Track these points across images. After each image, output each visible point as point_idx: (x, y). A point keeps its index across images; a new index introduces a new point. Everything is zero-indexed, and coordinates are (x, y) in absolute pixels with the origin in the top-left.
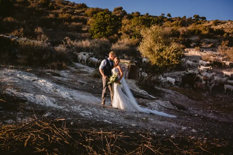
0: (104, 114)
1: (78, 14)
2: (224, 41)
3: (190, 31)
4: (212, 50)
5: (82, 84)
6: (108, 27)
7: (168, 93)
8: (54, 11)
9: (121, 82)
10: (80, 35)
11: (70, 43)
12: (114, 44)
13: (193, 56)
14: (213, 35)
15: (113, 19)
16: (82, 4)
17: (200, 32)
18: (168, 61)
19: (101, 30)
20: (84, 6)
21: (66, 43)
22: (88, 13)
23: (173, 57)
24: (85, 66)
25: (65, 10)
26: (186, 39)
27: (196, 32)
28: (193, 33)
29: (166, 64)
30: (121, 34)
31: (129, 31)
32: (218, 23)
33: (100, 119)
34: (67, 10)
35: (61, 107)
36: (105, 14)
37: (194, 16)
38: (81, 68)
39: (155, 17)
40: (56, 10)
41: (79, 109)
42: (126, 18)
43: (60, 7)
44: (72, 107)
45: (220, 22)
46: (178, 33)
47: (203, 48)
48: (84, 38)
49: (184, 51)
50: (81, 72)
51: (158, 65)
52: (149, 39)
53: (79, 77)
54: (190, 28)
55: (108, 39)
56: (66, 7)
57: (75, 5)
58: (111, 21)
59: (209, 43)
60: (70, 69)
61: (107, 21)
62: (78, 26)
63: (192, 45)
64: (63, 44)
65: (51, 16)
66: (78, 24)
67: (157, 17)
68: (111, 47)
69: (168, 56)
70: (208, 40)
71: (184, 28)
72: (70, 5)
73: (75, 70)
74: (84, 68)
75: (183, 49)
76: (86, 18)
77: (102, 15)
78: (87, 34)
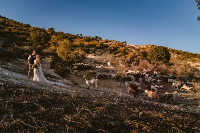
0: (28, 83)
1: (24, 30)
2: (108, 51)
3: (90, 44)
4: (101, 56)
5: (20, 70)
6: (42, 39)
7: (73, 77)
8: (9, 27)
9: (38, 67)
10: (24, 43)
11: (16, 47)
12: (44, 49)
13: (90, 58)
14: (102, 48)
15: (45, 35)
16: (27, 24)
17: (95, 45)
18: (72, 59)
19: (37, 41)
20: (28, 26)
21: (13, 47)
22: (31, 30)
23: (75, 57)
24: (24, 61)
25: (16, 27)
26: (87, 49)
27: (94, 45)
28: (92, 46)
29: (71, 61)
30: (50, 44)
31: (55, 42)
32: (108, 41)
33: (25, 85)
34: (17, 27)
35: (3, 79)
36: (41, 31)
37: (95, 37)
38: (22, 62)
39: (73, 35)
40: (10, 27)
41: (14, 80)
42: (55, 35)
43: (13, 25)
44: (10, 80)
45: (109, 41)
46: (84, 45)
47: (96, 54)
48: (26, 45)
49: (86, 55)
50: (21, 64)
51: (67, 61)
52: (62, 47)
53: (19, 66)
54: (91, 43)
55: (42, 46)
56: (17, 25)
57: (23, 25)
58: (44, 35)
59: (100, 52)
60: (15, 62)
61: (42, 36)
62: (24, 37)
63: (90, 52)
64: (11, 47)
65: (6, 30)
66: (24, 36)
67: (74, 35)
68: (43, 51)
69: (72, 56)
70: (99, 50)
71: (87, 43)
72: (19, 25)
73: (18, 62)
74: (23, 62)
75: (85, 54)
76: (29, 33)
77: (38, 32)
78: (29, 42)
